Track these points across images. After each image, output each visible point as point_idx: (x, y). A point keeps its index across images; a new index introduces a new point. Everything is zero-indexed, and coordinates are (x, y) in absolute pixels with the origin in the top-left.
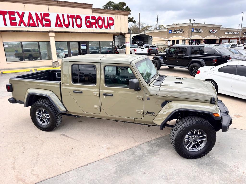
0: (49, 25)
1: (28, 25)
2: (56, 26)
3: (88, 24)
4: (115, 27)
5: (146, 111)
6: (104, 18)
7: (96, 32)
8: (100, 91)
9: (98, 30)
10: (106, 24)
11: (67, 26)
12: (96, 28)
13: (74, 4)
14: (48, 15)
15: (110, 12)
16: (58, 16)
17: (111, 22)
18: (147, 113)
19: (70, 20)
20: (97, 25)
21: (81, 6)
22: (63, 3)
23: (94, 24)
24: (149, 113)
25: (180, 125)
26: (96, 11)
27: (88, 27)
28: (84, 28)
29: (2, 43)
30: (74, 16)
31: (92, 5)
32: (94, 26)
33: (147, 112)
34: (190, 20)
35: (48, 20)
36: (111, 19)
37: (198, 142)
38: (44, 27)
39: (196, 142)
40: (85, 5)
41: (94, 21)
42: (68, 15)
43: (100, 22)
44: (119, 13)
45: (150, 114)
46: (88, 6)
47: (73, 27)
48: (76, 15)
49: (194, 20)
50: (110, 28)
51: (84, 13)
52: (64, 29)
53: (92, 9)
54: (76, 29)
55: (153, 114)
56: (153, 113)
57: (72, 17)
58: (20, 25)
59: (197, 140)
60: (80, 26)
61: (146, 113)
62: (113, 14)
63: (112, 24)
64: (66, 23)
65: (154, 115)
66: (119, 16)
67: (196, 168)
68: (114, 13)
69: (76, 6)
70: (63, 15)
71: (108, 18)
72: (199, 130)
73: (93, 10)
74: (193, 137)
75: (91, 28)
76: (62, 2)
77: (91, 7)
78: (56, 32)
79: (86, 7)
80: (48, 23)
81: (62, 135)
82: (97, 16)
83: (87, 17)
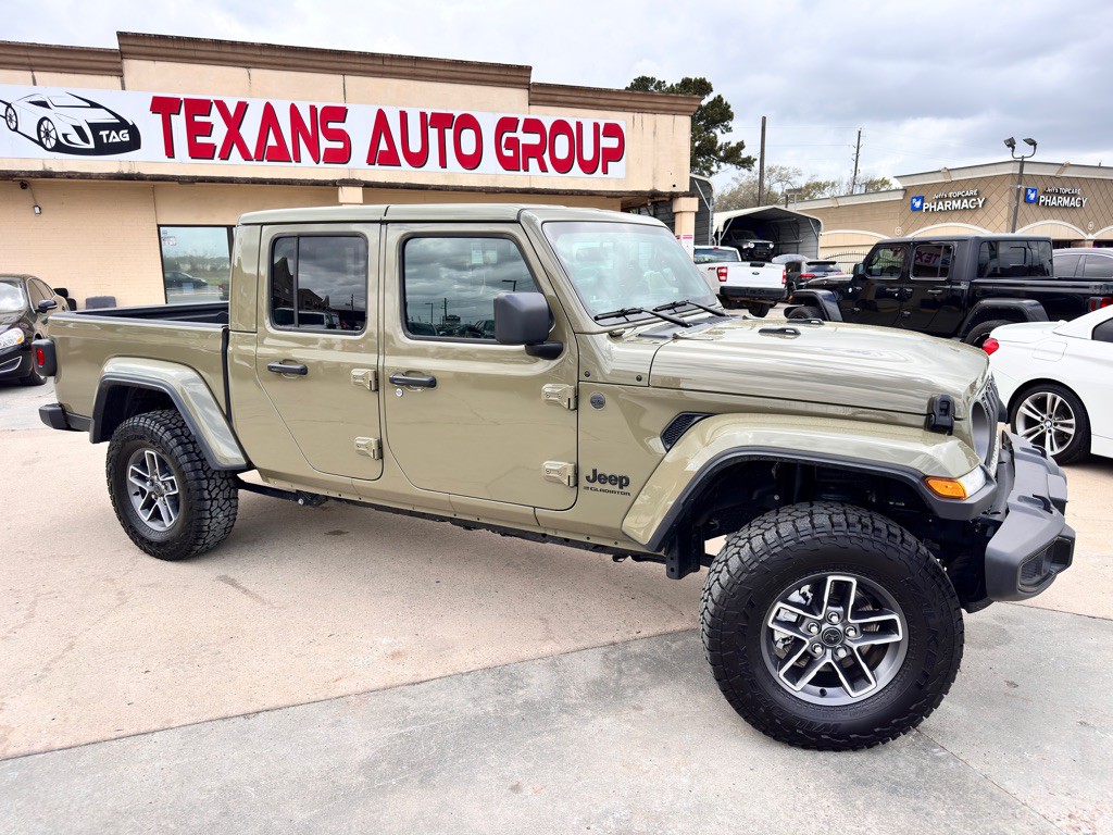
0: (342, 156)
1: (259, 157)
2: (371, 161)
3: (508, 153)
4: (627, 164)
5: (586, 471)
6: (579, 125)
7: (543, 187)
8: (381, 364)
9: (553, 180)
10: (588, 155)
11: (418, 160)
12: (543, 168)
13: (453, 69)
14: (339, 114)
15: (610, 102)
16: (381, 122)
17: (612, 143)
18: (593, 481)
19: (433, 133)
20: (546, 157)
21: (481, 77)
22: (406, 64)
23: (534, 151)
24: (602, 479)
25: (741, 543)
26: (547, 97)
27: (509, 164)
28: (491, 172)
29: (156, 228)
30: (452, 116)
31: (529, 69)
32: (533, 162)
33: (595, 471)
34: (1011, 144)
35: (341, 136)
36: (613, 130)
37: (851, 649)
38: (321, 163)
39: (842, 654)
40: (497, 72)
41: (534, 139)
42: (423, 115)
43: (562, 146)
44: (647, 105)
45: (608, 486)
46: (513, 76)
47: (443, 163)
48: (457, 115)
49: (1032, 143)
50: (605, 171)
51: (490, 105)
52: (404, 173)
53: (529, 86)
54: (456, 174)
55: (621, 487)
56: (622, 482)
57: (441, 121)
58: (225, 155)
59: (848, 643)
60: (470, 162)
61: (588, 478)
62: (621, 107)
63: (616, 155)
64: (415, 147)
65: (625, 489)
66: (648, 117)
67: (823, 797)
68: (626, 103)
69: (458, 75)
70: (403, 116)
71: (596, 126)
72: (854, 582)
73: (532, 90)
74: (820, 617)
75: (522, 170)
76: (400, 58)
77: (523, 80)
78: (367, 185)
79: (502, 78)
80: (339, 145)
81: (225, 579)
82: (548, 116)
83: (506, 124)
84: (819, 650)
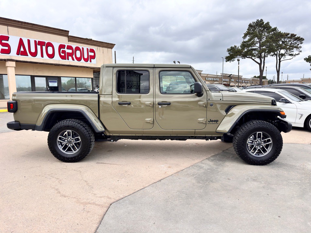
0: (8, 52)
2: (18, 54)
3: (63, 55)
4: (96, 59)
5: (209, 120)
6: (83, 48)
7: (73, 65)
9: (76, 63)
10: (86, 57)
11: (34, 54)
12: (73, 59)
13: (45, 29)
14: (7, 38)
15: (91, 43)
16: (21, 42)
17: (92, 54)
19: (39, 47)
20: (74, 56)
21: (54, 32)
22: (30, 26)
23: (70, 55)
24: (212, 121)
26: (74, 40)
27: (63, 58)
28: (57, 59)
30: (45, 43)
31: (68, 32)
32: (70, 58)
33: (210, 120)
34: (174, 62)
35: (7, 45)
36: (92, 51)
39: (261, 147)
40: (59, 31)
41: (70, 51)
42: (35, 41)
43: (78, 54)
44: (101, 45)
45: (213, 122)
46: (64, 33)
47: (42, 56)
49: (179, 62)
50: (91, 61)
51: (57, 41)
52: (29, 58)
53: (68, 36)
54: (46, 59)
56: (217, 121)
57: (41, 44)
59: (262, 145)
60: (51, 56)
61: (209, 121)
62: (94, 45)
63: (93, 57)
64: (33, 50)
65: (217, 123)
66: (101, 48)
68: (95, 44)
69: (47, 31)
70: (29, 41)
71: (88, 49)
72: (262, 133)
73: (69, 37)
74: (256, 140)
75: (67, 60)
76: (28, 23)
77: (66, 34)
78: (17, 61)
79: (60, 33)
80: (7, 48)
81: (99, 163)
82: (74, 45)
83: (62, 46)
84: (257, 147)
